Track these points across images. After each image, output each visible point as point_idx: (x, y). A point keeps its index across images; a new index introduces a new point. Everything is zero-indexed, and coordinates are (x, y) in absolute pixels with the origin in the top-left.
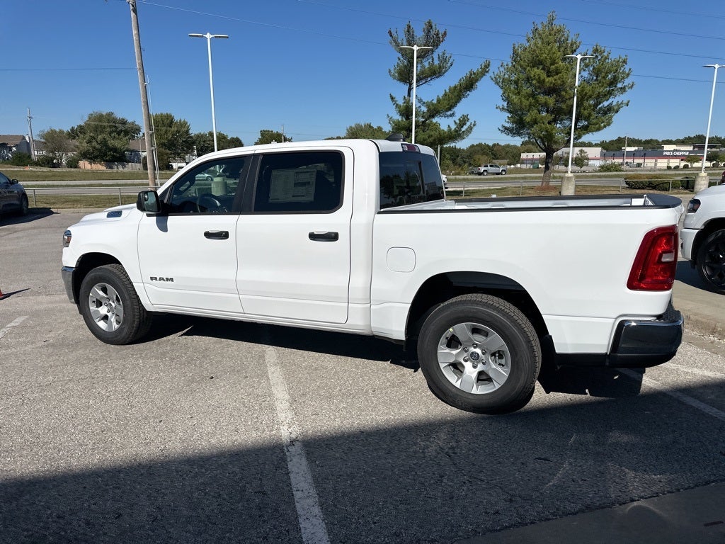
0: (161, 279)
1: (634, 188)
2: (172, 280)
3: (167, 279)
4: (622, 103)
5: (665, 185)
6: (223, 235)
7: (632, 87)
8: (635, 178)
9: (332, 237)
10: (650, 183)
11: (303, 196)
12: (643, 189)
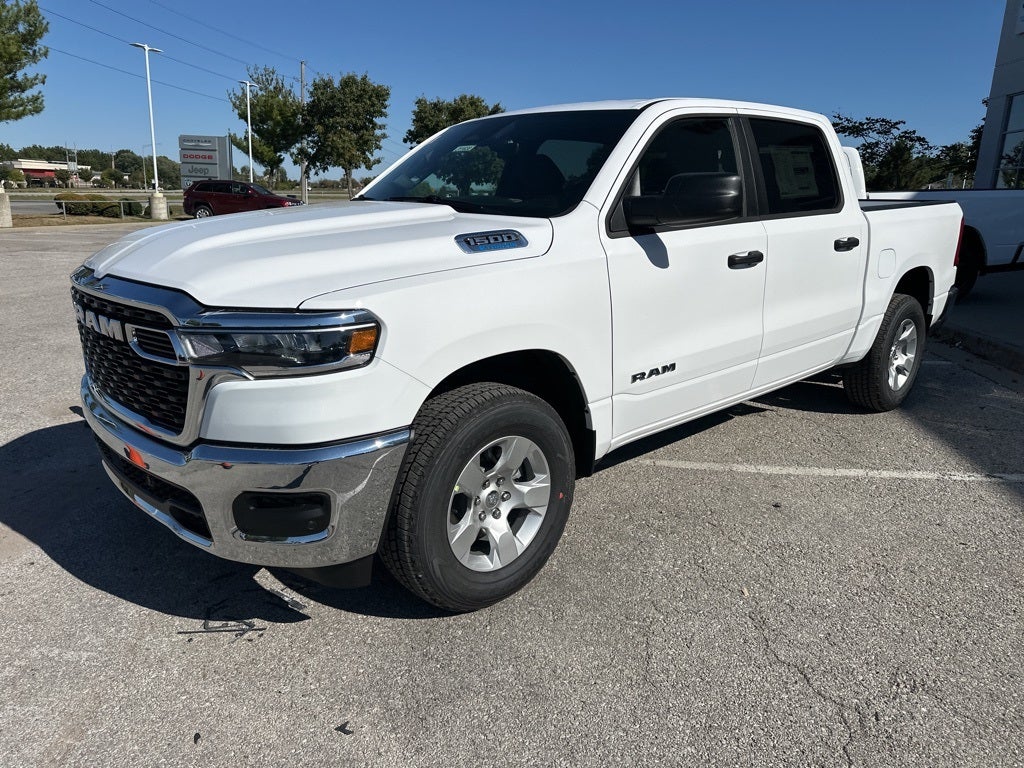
0: (655, 372)
1: (75, 214)
2: (673, 367)
3: (665, 369)
4: (36, 78)
5: (116, 210)
6: (754, 258)
7: (46, 55)
8: (73, 198)
9: (852, 243)
10: (95, 206)
11: (807, 188)
12: (87, 215)
